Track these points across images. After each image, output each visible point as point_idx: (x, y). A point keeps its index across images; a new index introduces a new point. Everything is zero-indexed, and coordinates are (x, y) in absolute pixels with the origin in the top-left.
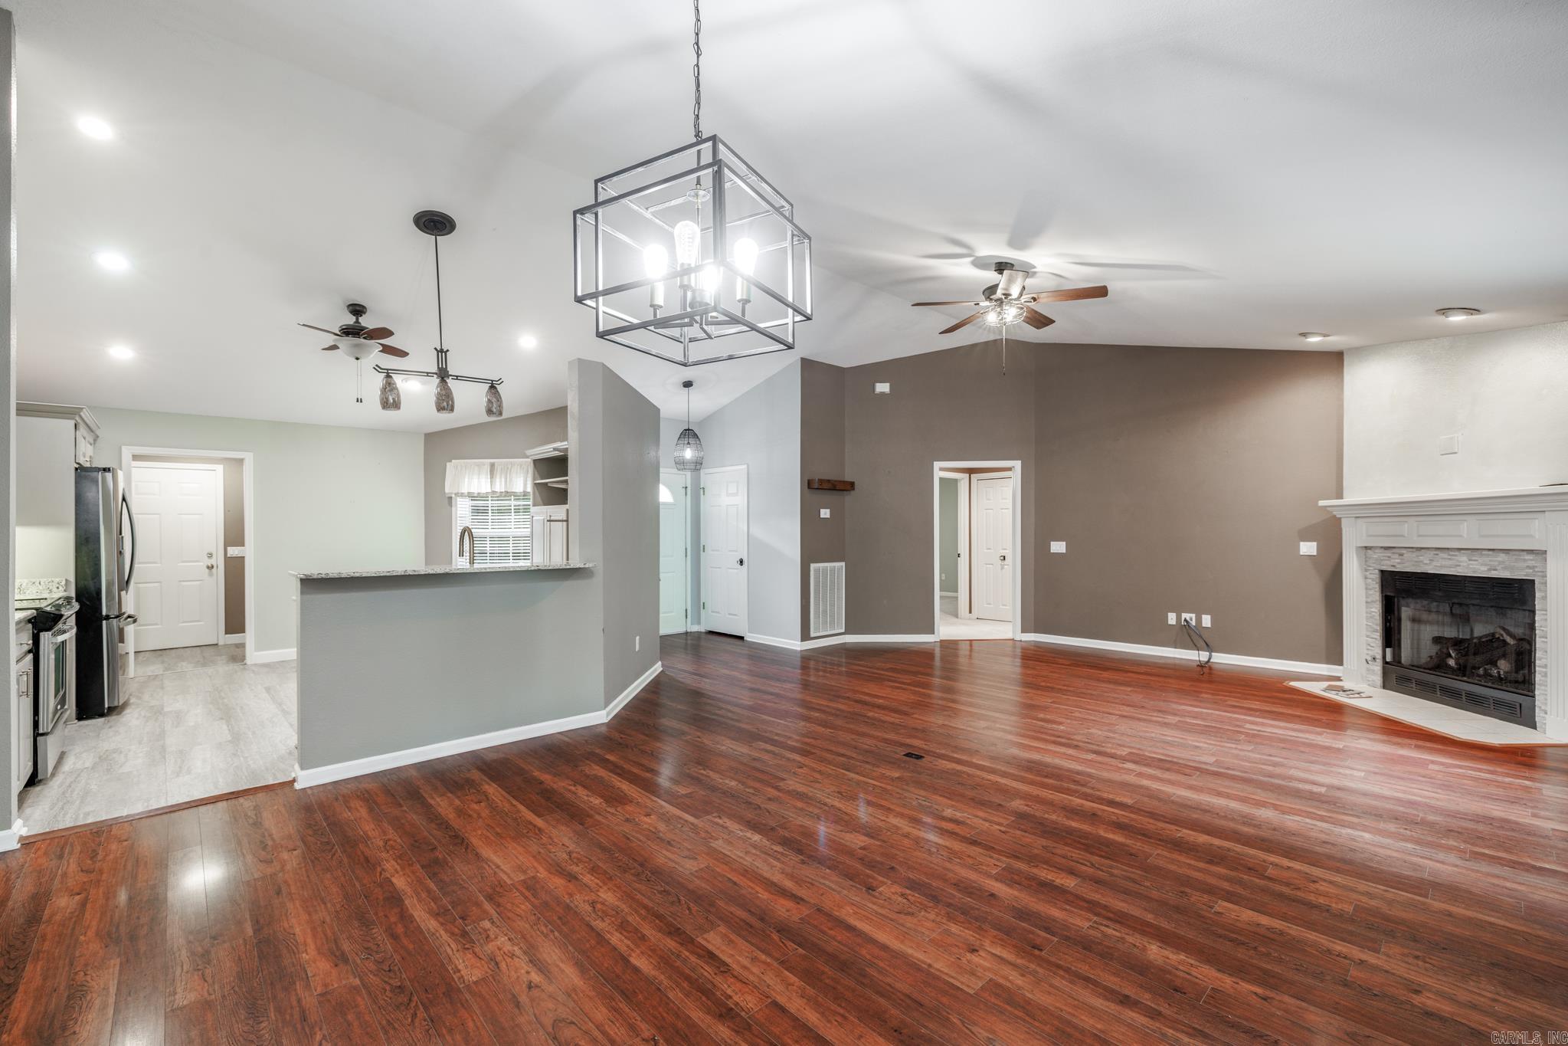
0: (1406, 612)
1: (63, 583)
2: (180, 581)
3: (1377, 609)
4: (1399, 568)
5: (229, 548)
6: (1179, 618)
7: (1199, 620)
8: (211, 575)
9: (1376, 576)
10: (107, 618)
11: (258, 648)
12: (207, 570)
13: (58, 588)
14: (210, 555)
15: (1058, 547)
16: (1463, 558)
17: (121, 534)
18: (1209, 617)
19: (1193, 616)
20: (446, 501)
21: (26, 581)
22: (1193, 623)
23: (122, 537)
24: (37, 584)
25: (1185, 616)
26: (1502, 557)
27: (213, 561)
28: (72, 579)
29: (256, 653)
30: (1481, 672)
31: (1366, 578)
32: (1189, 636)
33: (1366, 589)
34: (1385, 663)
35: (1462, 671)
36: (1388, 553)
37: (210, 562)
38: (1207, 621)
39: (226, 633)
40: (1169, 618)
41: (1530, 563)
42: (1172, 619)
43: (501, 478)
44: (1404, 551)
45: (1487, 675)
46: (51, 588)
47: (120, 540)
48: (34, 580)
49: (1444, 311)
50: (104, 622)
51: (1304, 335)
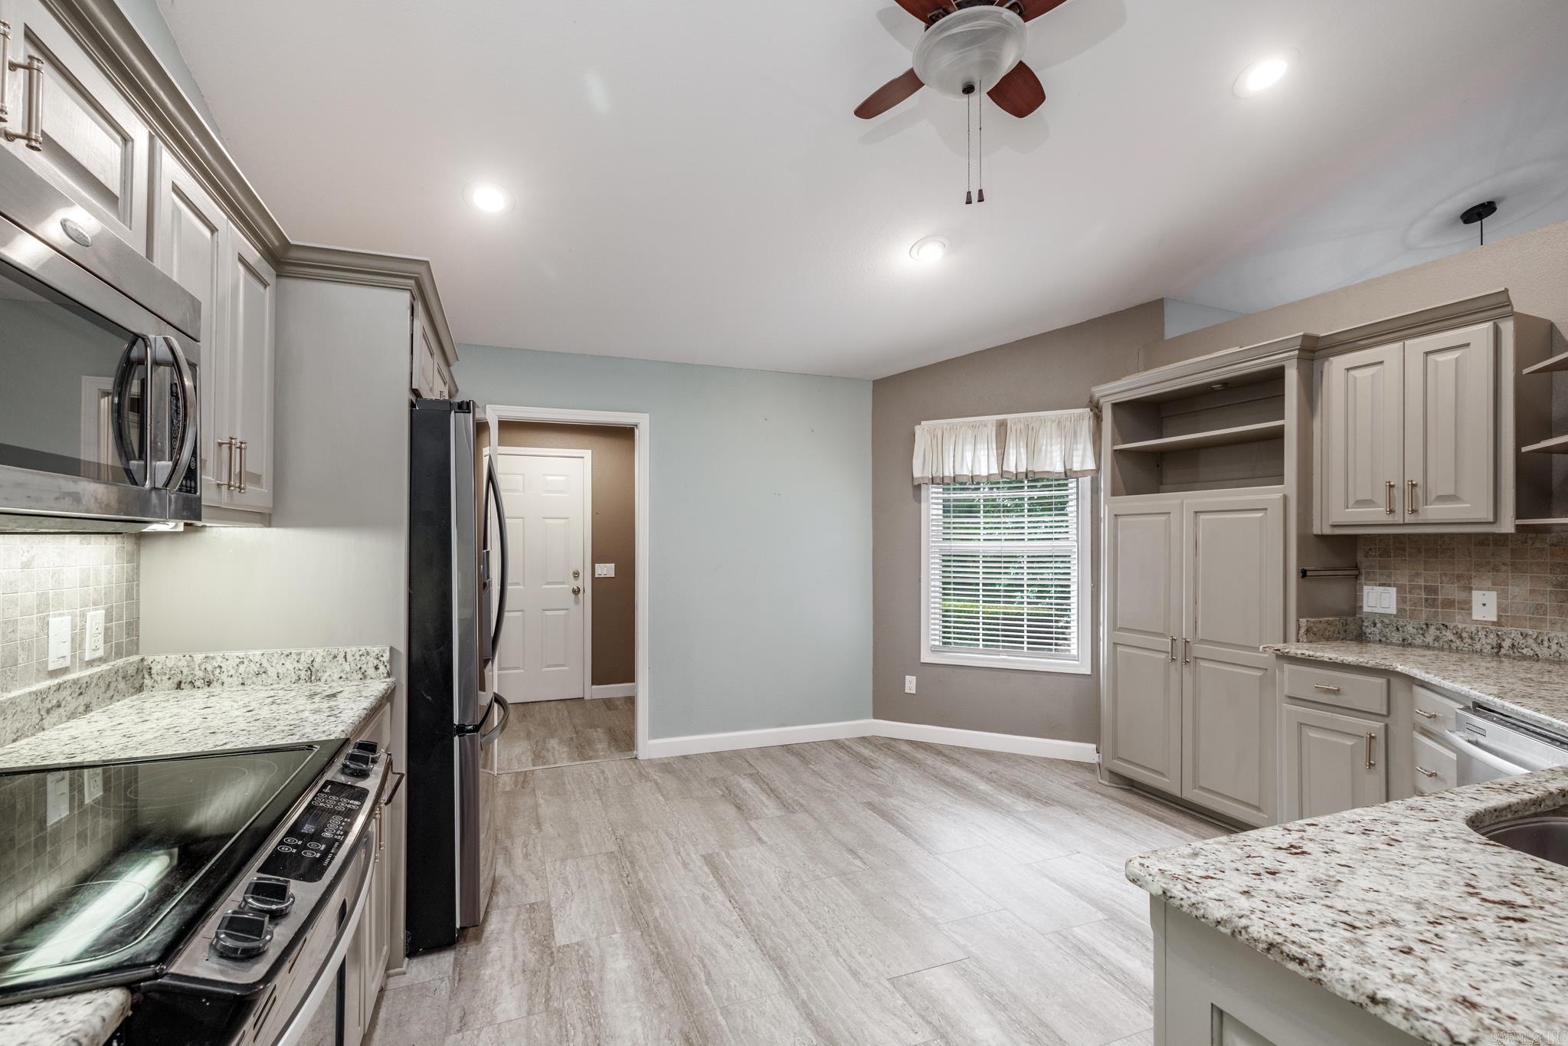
1: (386, 657)
2: (544, 610)
5: (596, 565)
8: (577, 602)
10: (461, 730)
11: (653, 735)
12: (573, 596)
13: (377, 668)
14: (576, 575)
17: (485, 547)
20: (910, 492)
21: (321, 652)
23: (488, 553)
24: (341, 658)
27: (579, 583)
28: (402, 648)
29: (651, 742)
37: (575, 584)
39: (593, 684)
43: (1017, 447)
46: (364, 667)
47: (485, 560)
48: (335, 651)
50: (456, 739)
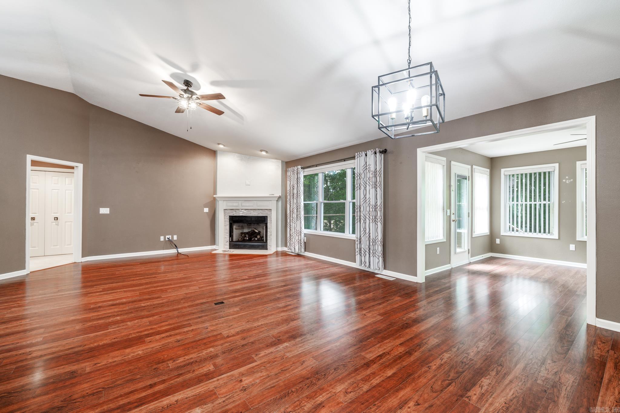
0: (234, 227)
3: (228, 227)
4: (235, 215)
6: (165, 238)
7: (173, 237)
9: (228, 217)
15: (104, 211)
16: (252, 211)
18: (176, 236)
19: (170, 236)
22: (171, 239)
25: (167, 237)
26: (261, 211)
30: (253, 239)
31: (225, 218)
32: (171, 244)
33: (225, 221)
34: (230, 241)
35: (250, 240)
36: (232, 211)
38: (175, 237)
40: (161, 238)
41: (267, 212)
42: (162, 238)
44: (236, 210)
45: (254, 240)
49: (261, 151)
51: (219, 144)
